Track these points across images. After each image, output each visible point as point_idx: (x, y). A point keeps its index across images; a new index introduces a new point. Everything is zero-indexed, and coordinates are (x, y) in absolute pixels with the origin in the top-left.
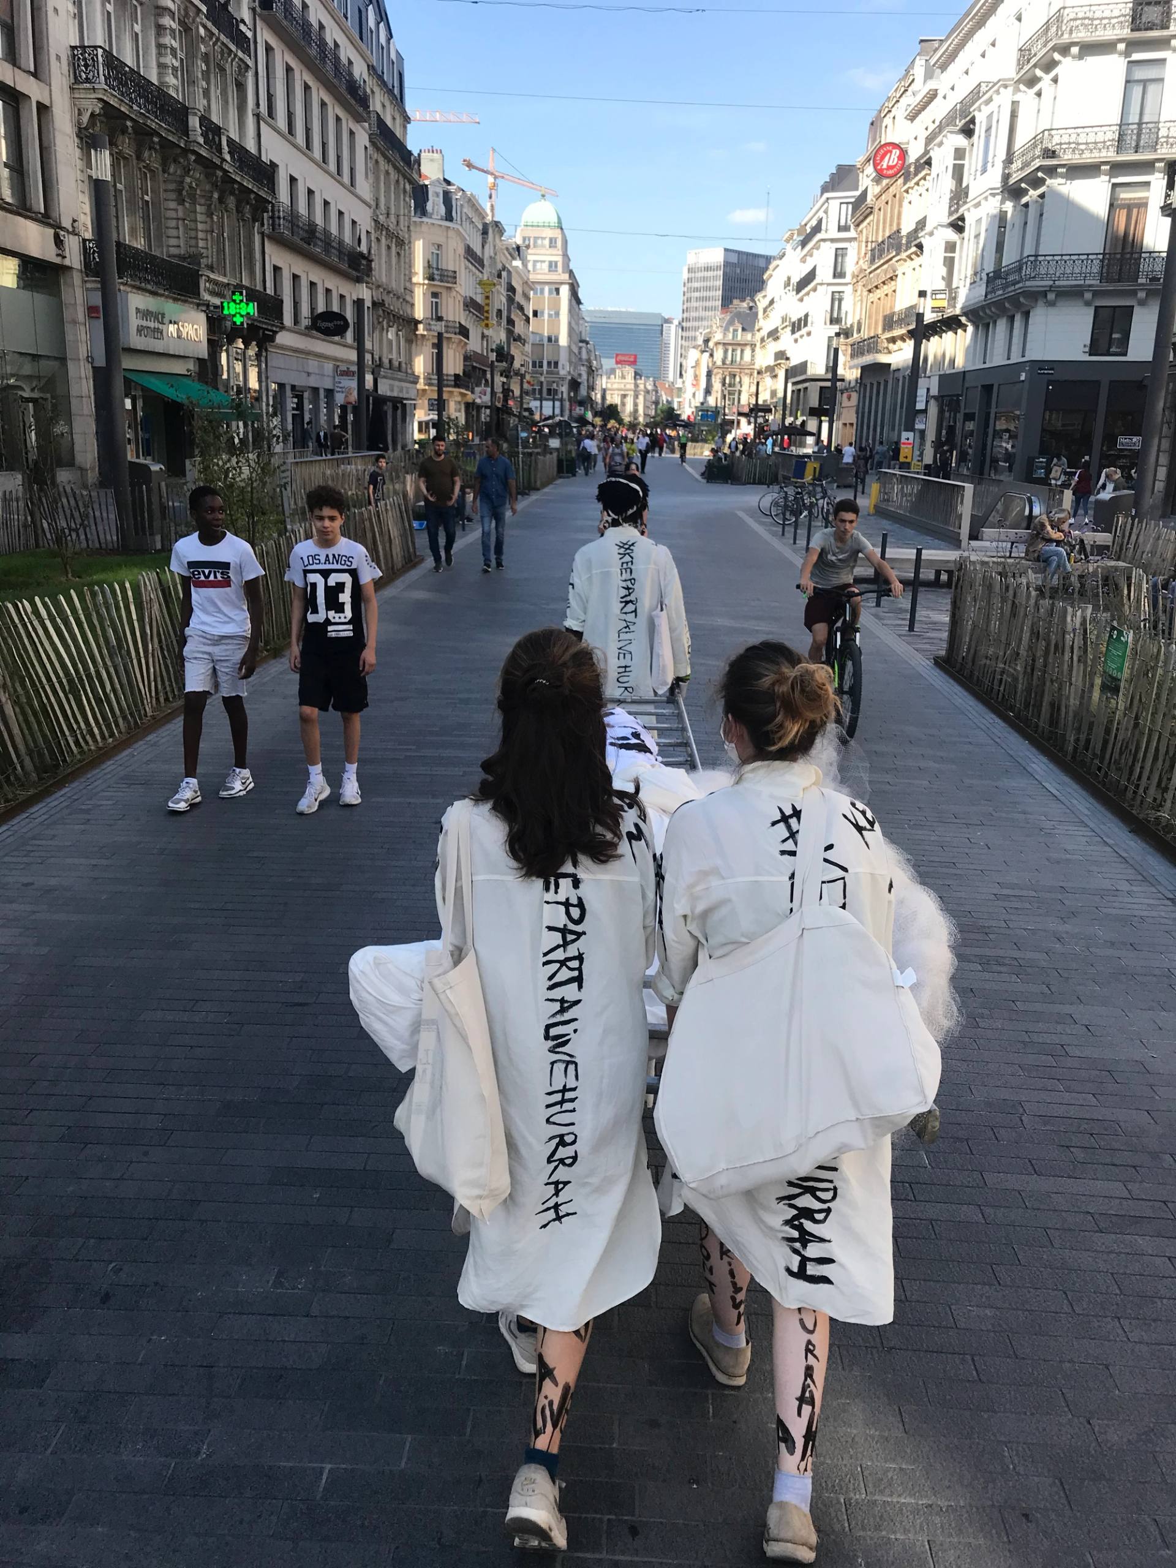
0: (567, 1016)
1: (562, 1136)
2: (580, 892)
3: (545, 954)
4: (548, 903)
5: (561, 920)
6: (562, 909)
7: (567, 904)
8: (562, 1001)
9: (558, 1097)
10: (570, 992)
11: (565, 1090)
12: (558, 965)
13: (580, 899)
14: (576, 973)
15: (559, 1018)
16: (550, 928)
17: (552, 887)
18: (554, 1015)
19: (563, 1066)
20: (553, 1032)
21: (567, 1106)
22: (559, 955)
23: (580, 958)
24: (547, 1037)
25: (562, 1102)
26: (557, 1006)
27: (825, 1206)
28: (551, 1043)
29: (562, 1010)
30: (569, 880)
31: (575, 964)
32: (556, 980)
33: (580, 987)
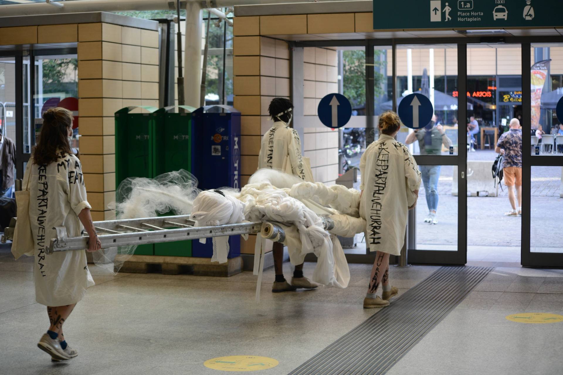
0: (43, 215)
1: (41, 249)
2: (47, 180)
3: (38, 197)
4: (39, 183)
5: (42, 188)
6: (43, 185)
7: (44, 184)
8: (42, 211)
9: (40, 238)
10: (44, 208)
11: (42, 236)
12: (41, 201)
13: (46, 182)
14: (46, 204)
15: (41, 216)
16: (40, 190)
17: (41, 179)
18: (40, 214)
19: (42, 229)
20: (40, 219)
21: (43, 241)
22: (42, 198)
23: (47, 199)
24: (38, 220)
25: (41, 239)
26: (41, 212)
27: (379, 226)
28: (39, 222)
29: (42, 213)
30: (44, 177)
31: (46, 201)
32: (41, 204)
33: (47, 208)
